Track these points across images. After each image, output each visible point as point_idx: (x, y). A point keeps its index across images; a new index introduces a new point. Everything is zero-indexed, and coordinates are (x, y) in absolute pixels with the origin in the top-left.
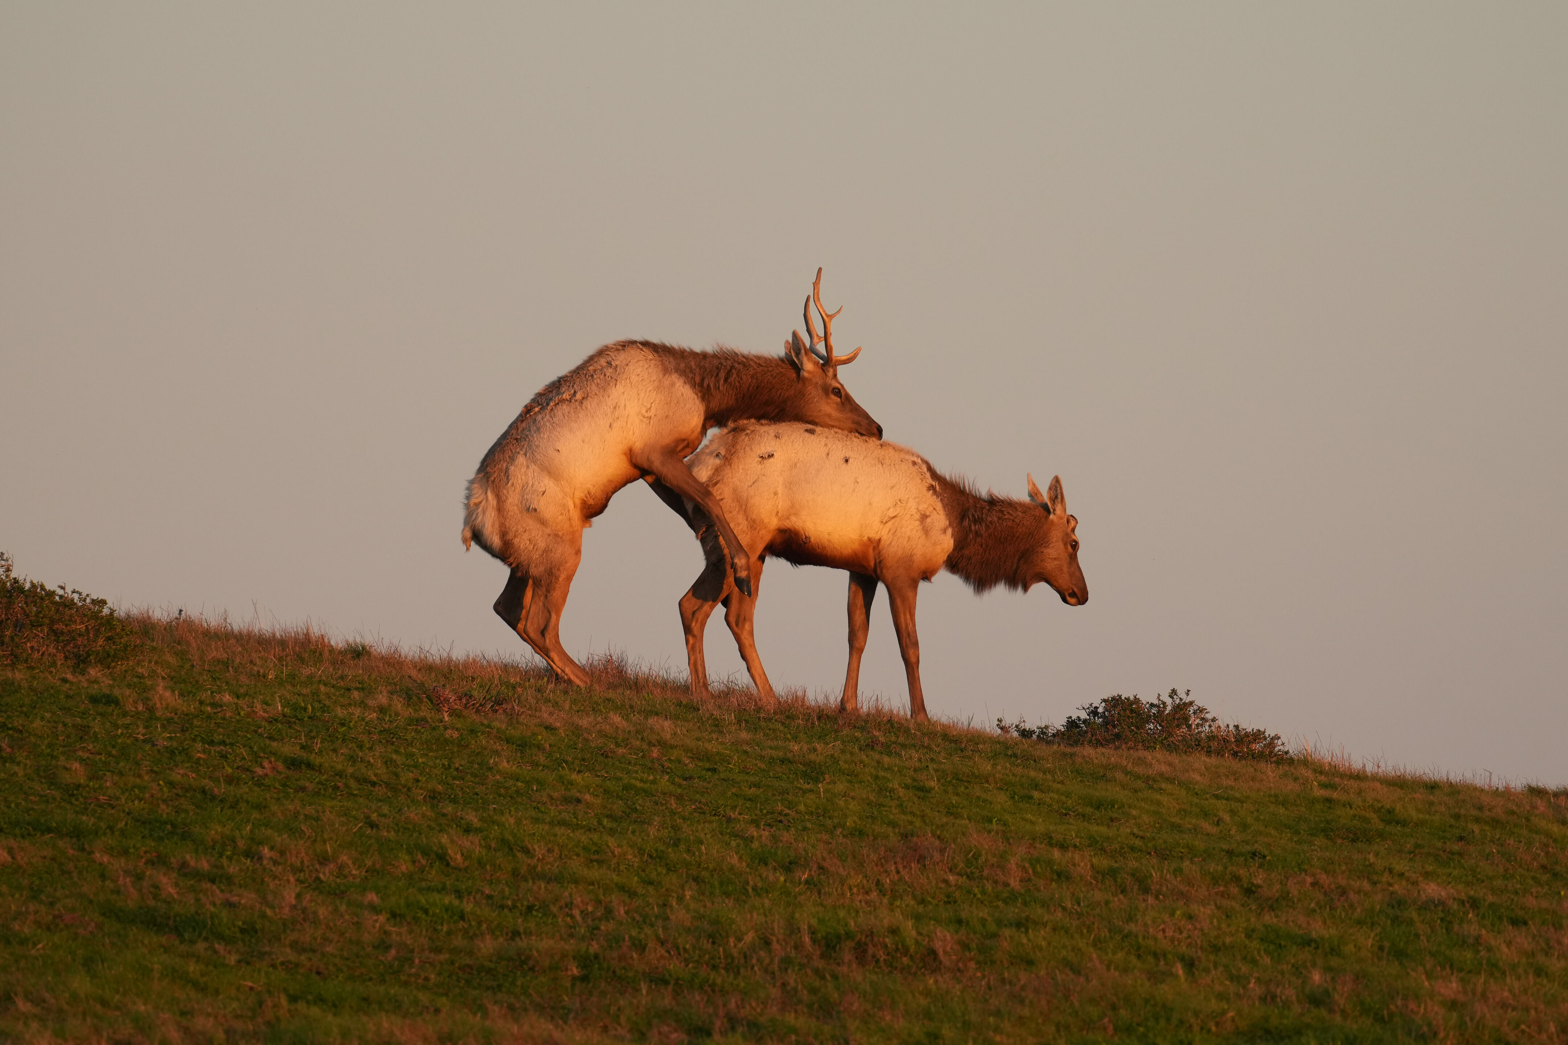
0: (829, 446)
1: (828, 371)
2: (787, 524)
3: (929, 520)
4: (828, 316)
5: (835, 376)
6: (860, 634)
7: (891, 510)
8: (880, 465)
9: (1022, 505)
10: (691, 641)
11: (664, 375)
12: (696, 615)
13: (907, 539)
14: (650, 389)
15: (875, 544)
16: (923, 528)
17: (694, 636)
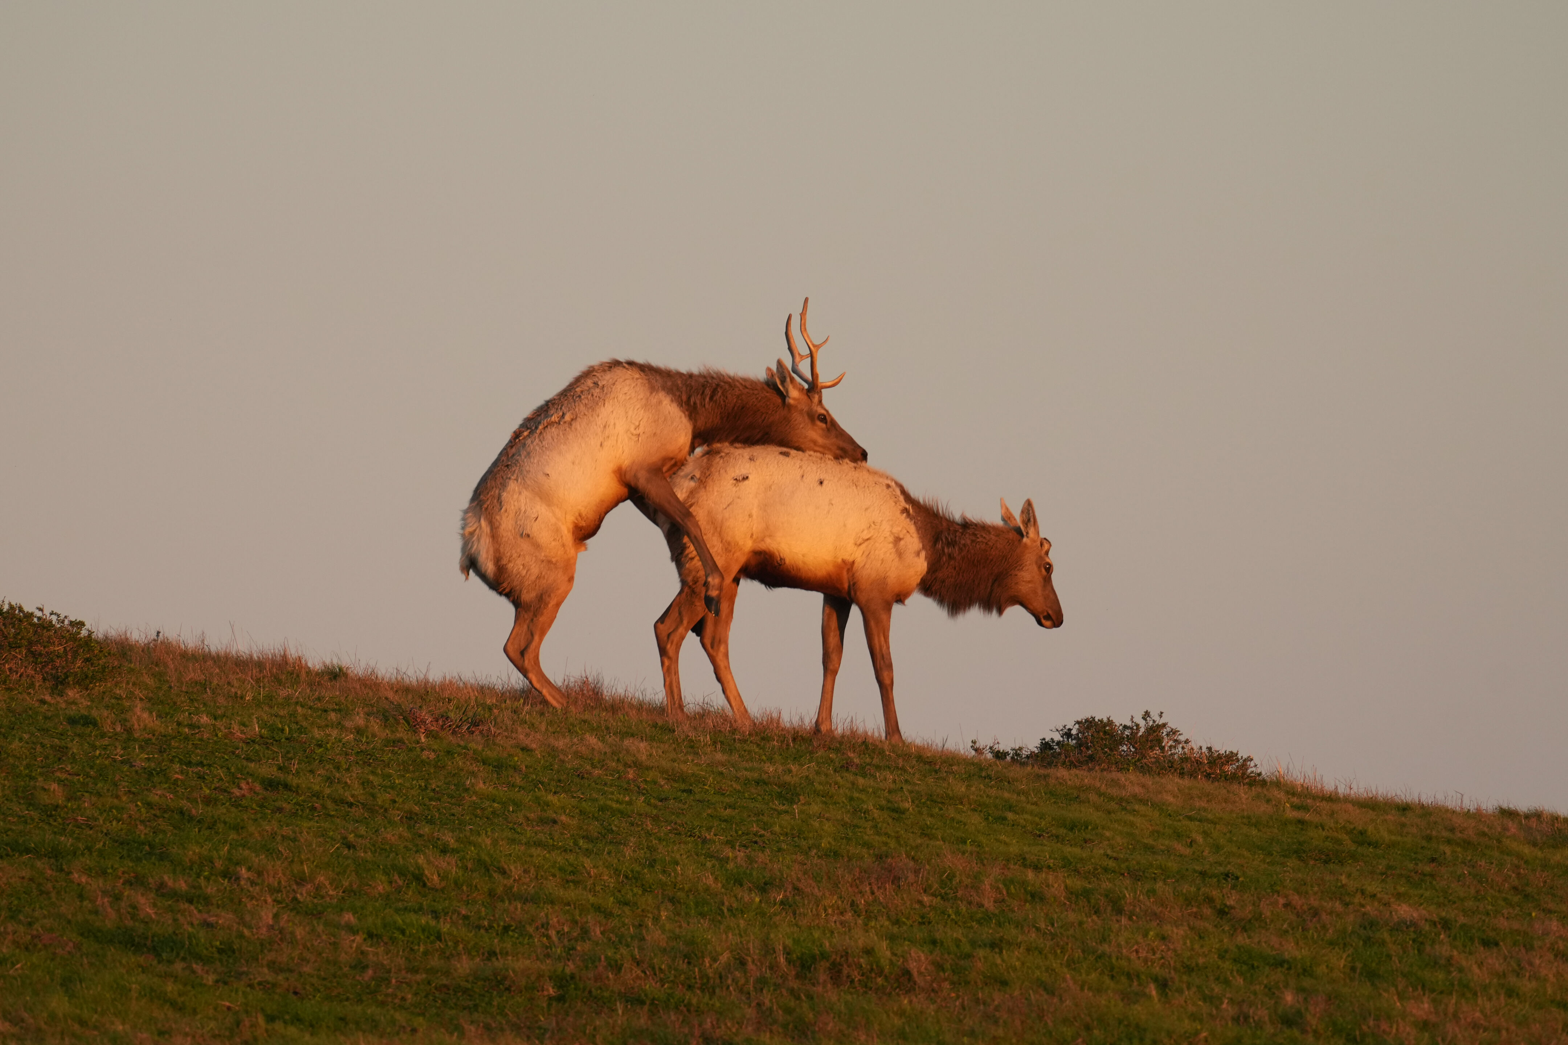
0: (804, 468)
1: (814, 398)
2: (762, 546)
3: (902, 543)
4: (814, 346)
5: (820, 401)
6: (834, 657)
7: (865, 532)
8: (854, 487)
9: (995, 528)
10: (667, 663)
11: (651, 393)
12: (671, 638)
13: (880, 562)
14: (637, 407)
15: (849, 566)
16: (897, 551)
17: (669, 658)
